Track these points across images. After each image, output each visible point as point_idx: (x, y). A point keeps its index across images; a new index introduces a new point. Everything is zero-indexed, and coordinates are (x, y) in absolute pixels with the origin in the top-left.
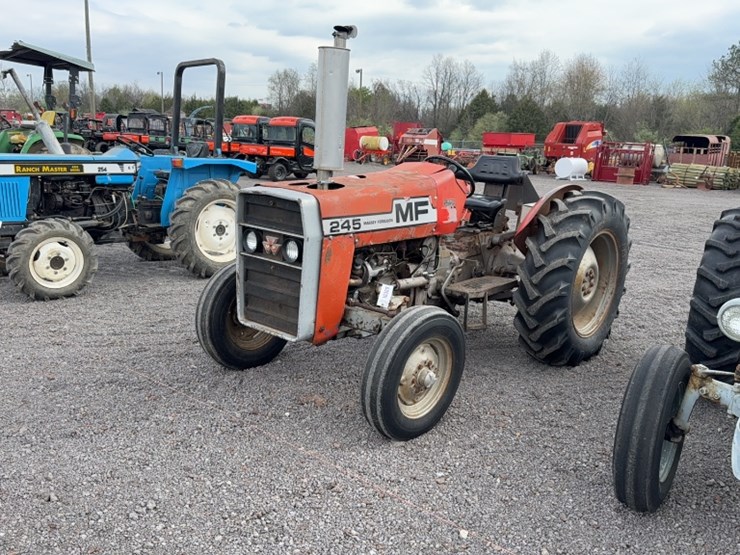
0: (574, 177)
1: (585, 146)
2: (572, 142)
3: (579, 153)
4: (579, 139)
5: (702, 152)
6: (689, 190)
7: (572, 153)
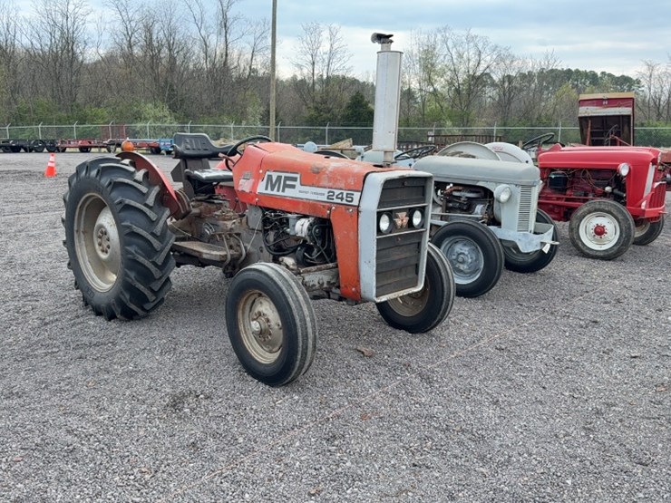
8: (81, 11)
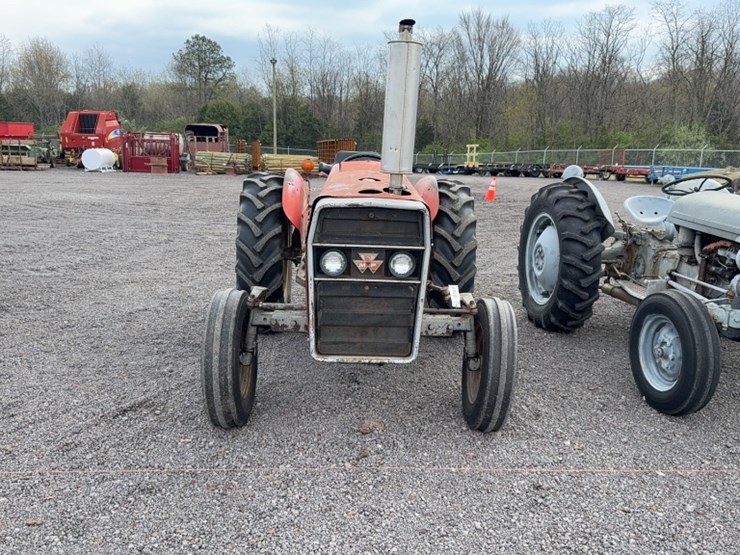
0: (104, 169)
1: (106, 135)
2: (92, 132)
3: (102, 143)
4: (98, 129)
5: (213, 140)
6: (220, 176)
7: (93, 144)
8: (625, 26)
